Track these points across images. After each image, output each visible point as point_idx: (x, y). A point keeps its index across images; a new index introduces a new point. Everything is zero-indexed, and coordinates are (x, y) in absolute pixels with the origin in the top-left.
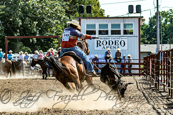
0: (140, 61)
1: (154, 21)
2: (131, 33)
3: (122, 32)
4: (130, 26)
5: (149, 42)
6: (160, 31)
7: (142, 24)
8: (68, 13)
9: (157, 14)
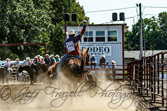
0: (123, 67)
1: (137, 28)
2: (116, 40)
3: (106, 39)
4: (114, 33)
5: (132, 49)
6: (143, 38)
7: (125, 31)
8: (54, 21)
9: (140, 21)
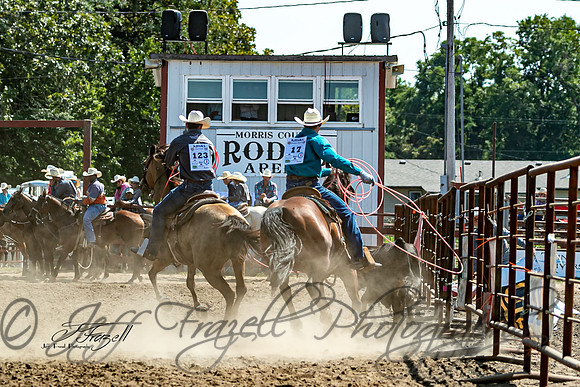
4: (350, 90)
5: (416, 153)
6: (458, 112)
9: (446, 47)
